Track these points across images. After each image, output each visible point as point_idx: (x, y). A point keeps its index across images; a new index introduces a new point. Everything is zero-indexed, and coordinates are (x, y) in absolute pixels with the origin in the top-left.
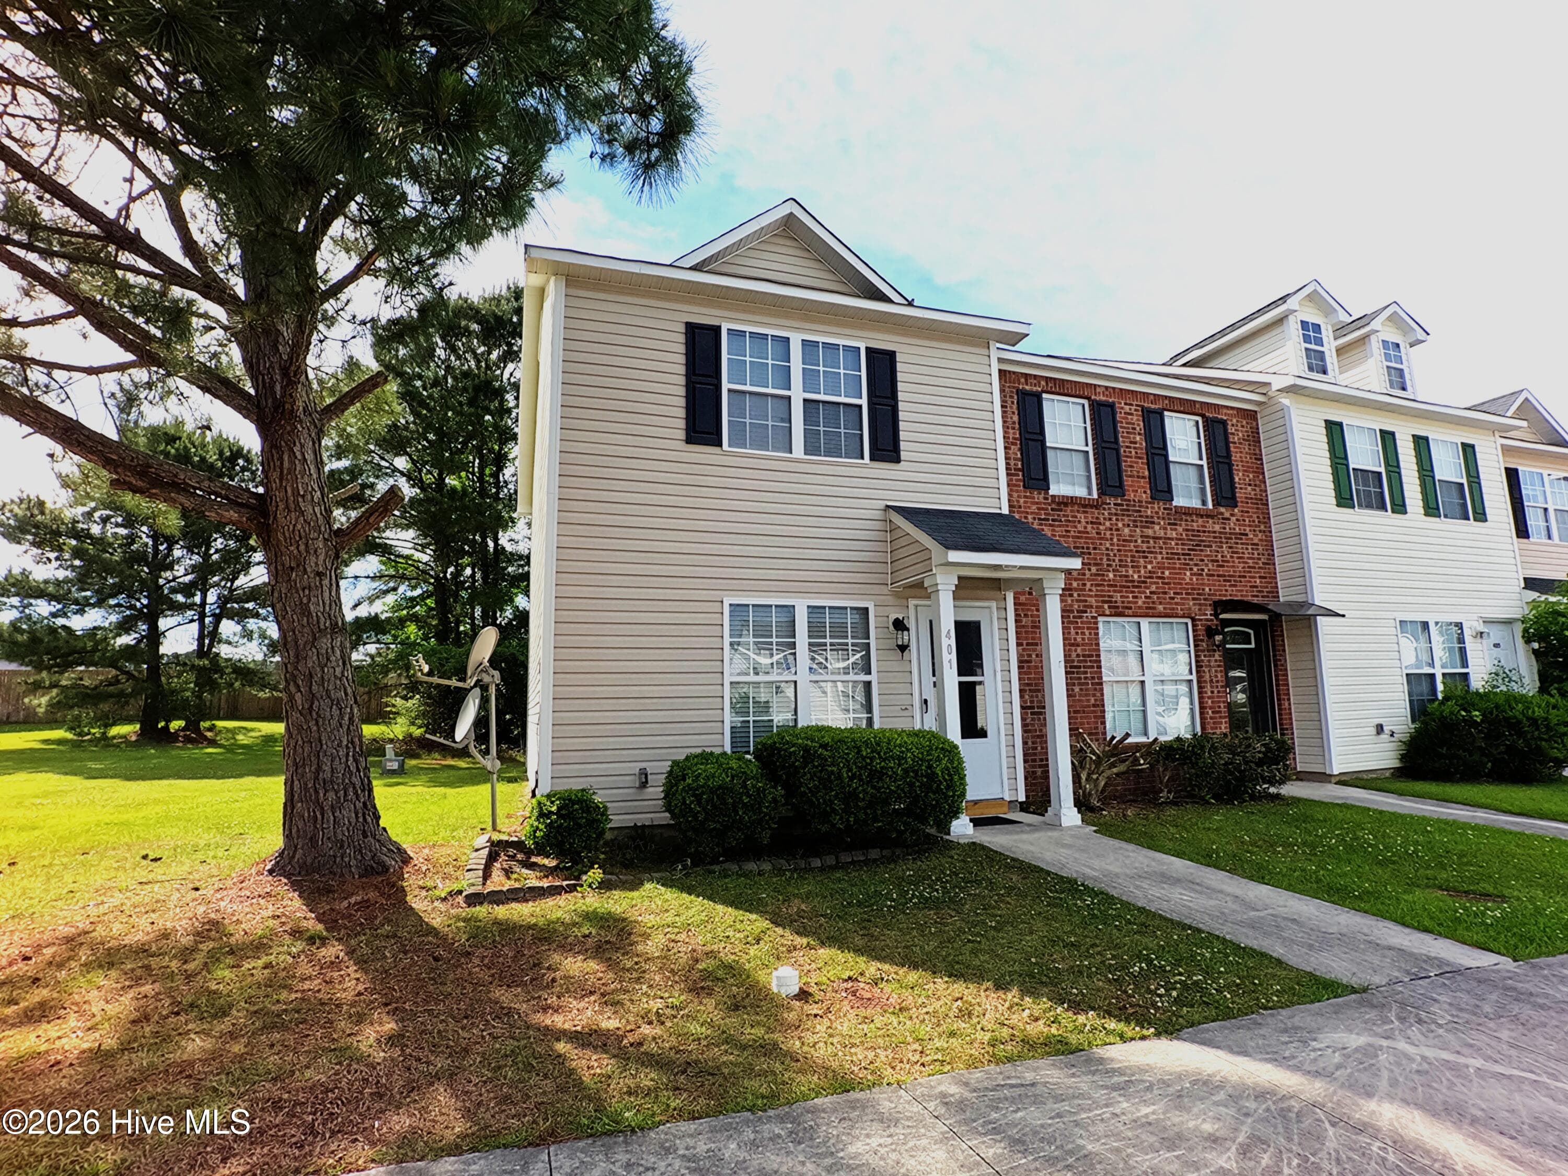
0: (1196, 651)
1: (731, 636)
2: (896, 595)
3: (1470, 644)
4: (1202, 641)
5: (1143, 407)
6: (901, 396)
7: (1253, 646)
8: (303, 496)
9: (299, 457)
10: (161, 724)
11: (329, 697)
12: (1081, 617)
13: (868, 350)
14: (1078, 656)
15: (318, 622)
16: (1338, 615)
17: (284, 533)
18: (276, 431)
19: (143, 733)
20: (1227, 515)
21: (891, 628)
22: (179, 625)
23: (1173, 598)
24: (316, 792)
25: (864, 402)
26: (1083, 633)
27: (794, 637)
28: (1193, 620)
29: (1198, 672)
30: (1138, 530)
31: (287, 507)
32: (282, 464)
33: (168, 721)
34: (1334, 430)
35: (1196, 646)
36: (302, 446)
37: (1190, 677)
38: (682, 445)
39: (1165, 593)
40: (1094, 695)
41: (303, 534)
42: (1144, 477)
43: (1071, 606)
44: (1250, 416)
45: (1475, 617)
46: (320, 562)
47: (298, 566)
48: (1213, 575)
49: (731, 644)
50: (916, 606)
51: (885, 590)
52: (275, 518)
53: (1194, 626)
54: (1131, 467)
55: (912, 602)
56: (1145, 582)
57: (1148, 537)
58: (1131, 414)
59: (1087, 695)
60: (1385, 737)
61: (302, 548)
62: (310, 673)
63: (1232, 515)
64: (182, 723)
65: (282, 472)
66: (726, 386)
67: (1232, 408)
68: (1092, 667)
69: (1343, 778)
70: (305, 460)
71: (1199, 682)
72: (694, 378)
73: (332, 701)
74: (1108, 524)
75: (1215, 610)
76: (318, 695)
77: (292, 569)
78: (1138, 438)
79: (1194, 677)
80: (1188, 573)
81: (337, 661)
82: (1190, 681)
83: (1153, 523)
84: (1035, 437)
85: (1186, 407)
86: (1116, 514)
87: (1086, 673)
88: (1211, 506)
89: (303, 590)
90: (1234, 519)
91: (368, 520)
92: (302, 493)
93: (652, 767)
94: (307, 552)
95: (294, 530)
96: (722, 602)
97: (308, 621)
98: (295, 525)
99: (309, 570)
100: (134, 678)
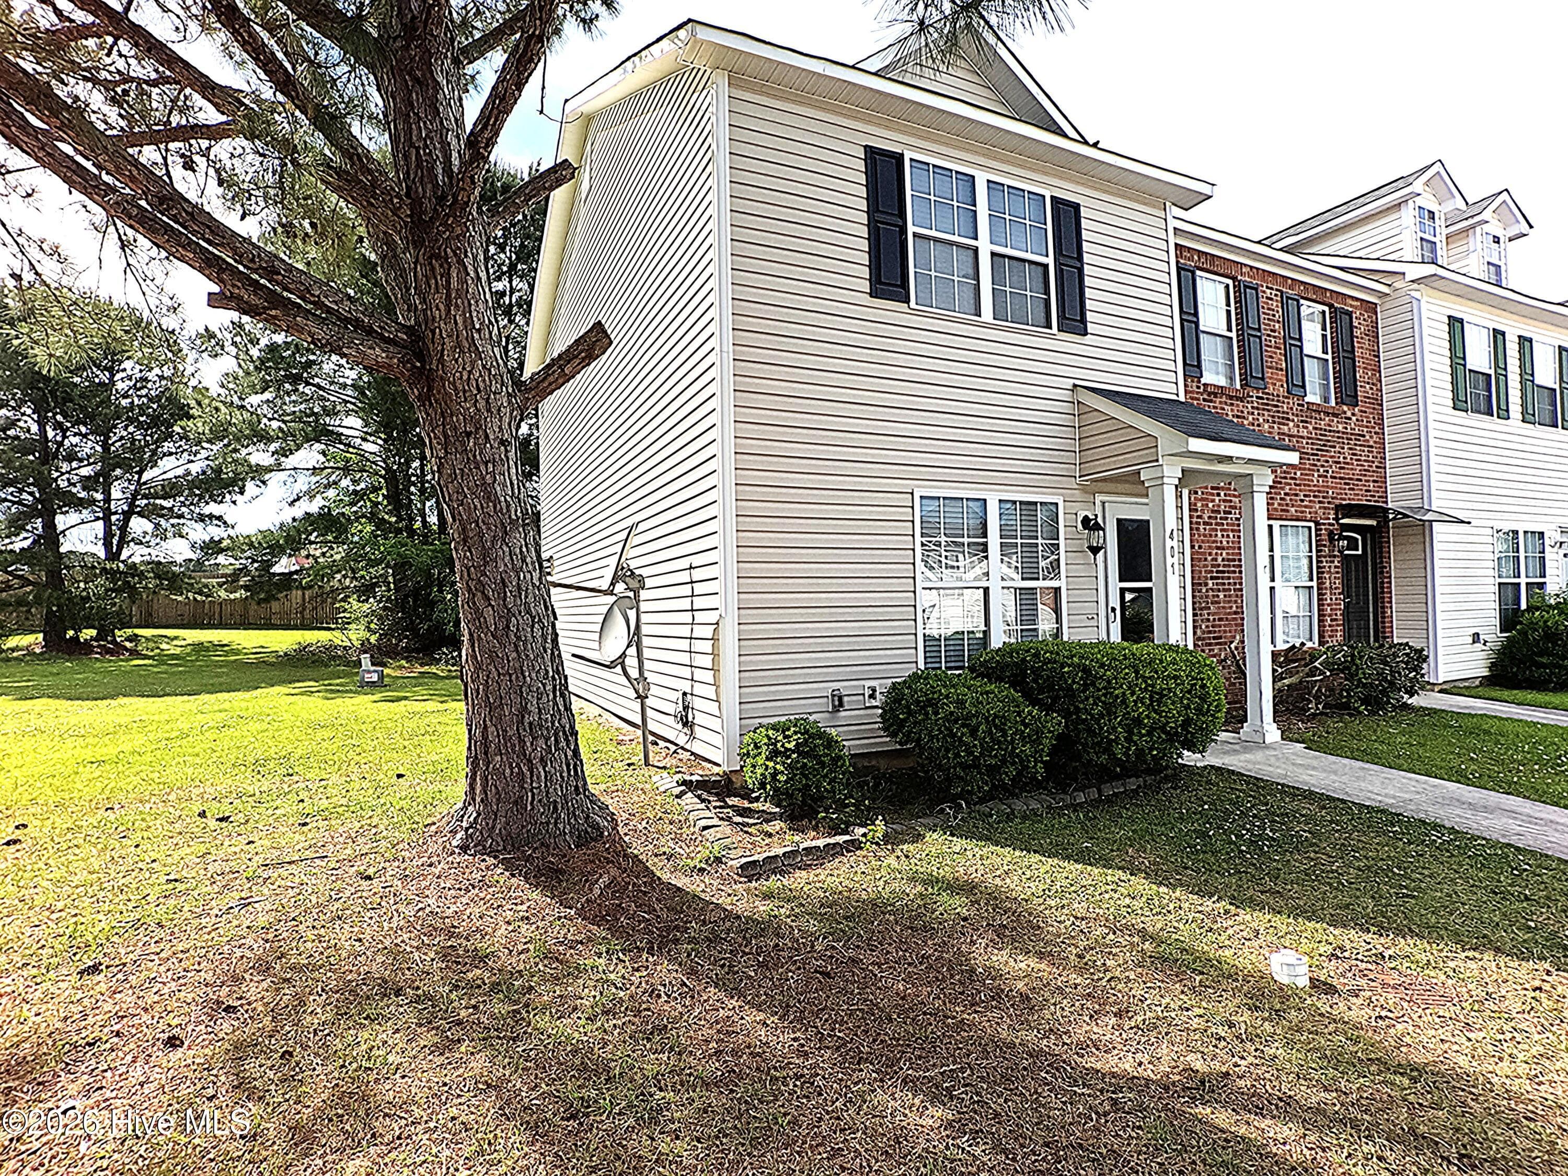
0: (1318, 556)
1: (922, 535)
2: (1084, 489)
3: (1550, 554)
4: (1325, 546)
5: (1282, 292)
6: (1086, 258)
7: (1360, 552)
8: (479, 331)
9: (472, 274)
10: (71, 633)
11: (528, 612)
12: (1226, 519)
13: (1053, 198)
14: (1223, 560)
15: (508, 511)
16: (1463, 522)
17: (454, 384)
18: (439, 233)
19: (48, 643)
20: (1349, 414)
21: (1080, 526)
22: (83, 523)
23: (1302, 501)
24: (522, 741)
25: (1050, 261)
26: (1228, 536)
27: (986, 537)
28: (1317, 523)
29: (1318, 578)
30: (1275, 426)
31: (459, 345)
32: (448, 283)
33: (78, 630)
34: (1455, 324)
35: (1318, 551)
36: (475, 258)
37: (1310, 584)
38: (867, 300)
39: (1296, 495)
40: (1236, 602)
41: (481, 385)
42: (1281, 370)
43: (1219, 506)
44: (1371, 308)
45: (1554, 527)
46: (505, 426)
47: (477, 429)
48: (1335, 478)
49: (923, 545)
50: (1103, 503)
51: (1071, 483)
52: (441, 360)
53: (1316, 530)
54: (1271, 357)
55: (1099, 498)
56: (1280, 483)
57: (1284, 434)
58: (1271, 299)
59: (1229, 602)
60: (1479, 646)
61: (481, 404)
62: (503, 580)
63: (1353, 414)
64: (94, 632)
65: (448, 295)
66: (911, 229)
67: (1357, 299)
68: (1234, 572)
69: (1444, 687)
70: (479, 278)
71: (1319, 589)
72: (878, 216)
73: (533, 618)
74: (1251, 418)
75: (1336, 514)
76: (515, 610)
77: (468, 434)
78: (1277, 325)
79: (1314, 584)
80: (1316, 474)
81: (533, 563)
82: (1310, 588)
83: (1288, 419)
84: (1190, 318)
85: (1318, 295)
86: (1258, 409)
87: (1229, 578)
88: (1333, 403)
89: (486, 464)
90: (1354, 418)
91: (563, 370)
92: (477, 326)
93: (845, 687)
94: (489, 410)
95: (469, 378)
96: (912, 494)
97: (495, 507)
98: (470, 372)
99: (492, 437)
100: (30, 583)
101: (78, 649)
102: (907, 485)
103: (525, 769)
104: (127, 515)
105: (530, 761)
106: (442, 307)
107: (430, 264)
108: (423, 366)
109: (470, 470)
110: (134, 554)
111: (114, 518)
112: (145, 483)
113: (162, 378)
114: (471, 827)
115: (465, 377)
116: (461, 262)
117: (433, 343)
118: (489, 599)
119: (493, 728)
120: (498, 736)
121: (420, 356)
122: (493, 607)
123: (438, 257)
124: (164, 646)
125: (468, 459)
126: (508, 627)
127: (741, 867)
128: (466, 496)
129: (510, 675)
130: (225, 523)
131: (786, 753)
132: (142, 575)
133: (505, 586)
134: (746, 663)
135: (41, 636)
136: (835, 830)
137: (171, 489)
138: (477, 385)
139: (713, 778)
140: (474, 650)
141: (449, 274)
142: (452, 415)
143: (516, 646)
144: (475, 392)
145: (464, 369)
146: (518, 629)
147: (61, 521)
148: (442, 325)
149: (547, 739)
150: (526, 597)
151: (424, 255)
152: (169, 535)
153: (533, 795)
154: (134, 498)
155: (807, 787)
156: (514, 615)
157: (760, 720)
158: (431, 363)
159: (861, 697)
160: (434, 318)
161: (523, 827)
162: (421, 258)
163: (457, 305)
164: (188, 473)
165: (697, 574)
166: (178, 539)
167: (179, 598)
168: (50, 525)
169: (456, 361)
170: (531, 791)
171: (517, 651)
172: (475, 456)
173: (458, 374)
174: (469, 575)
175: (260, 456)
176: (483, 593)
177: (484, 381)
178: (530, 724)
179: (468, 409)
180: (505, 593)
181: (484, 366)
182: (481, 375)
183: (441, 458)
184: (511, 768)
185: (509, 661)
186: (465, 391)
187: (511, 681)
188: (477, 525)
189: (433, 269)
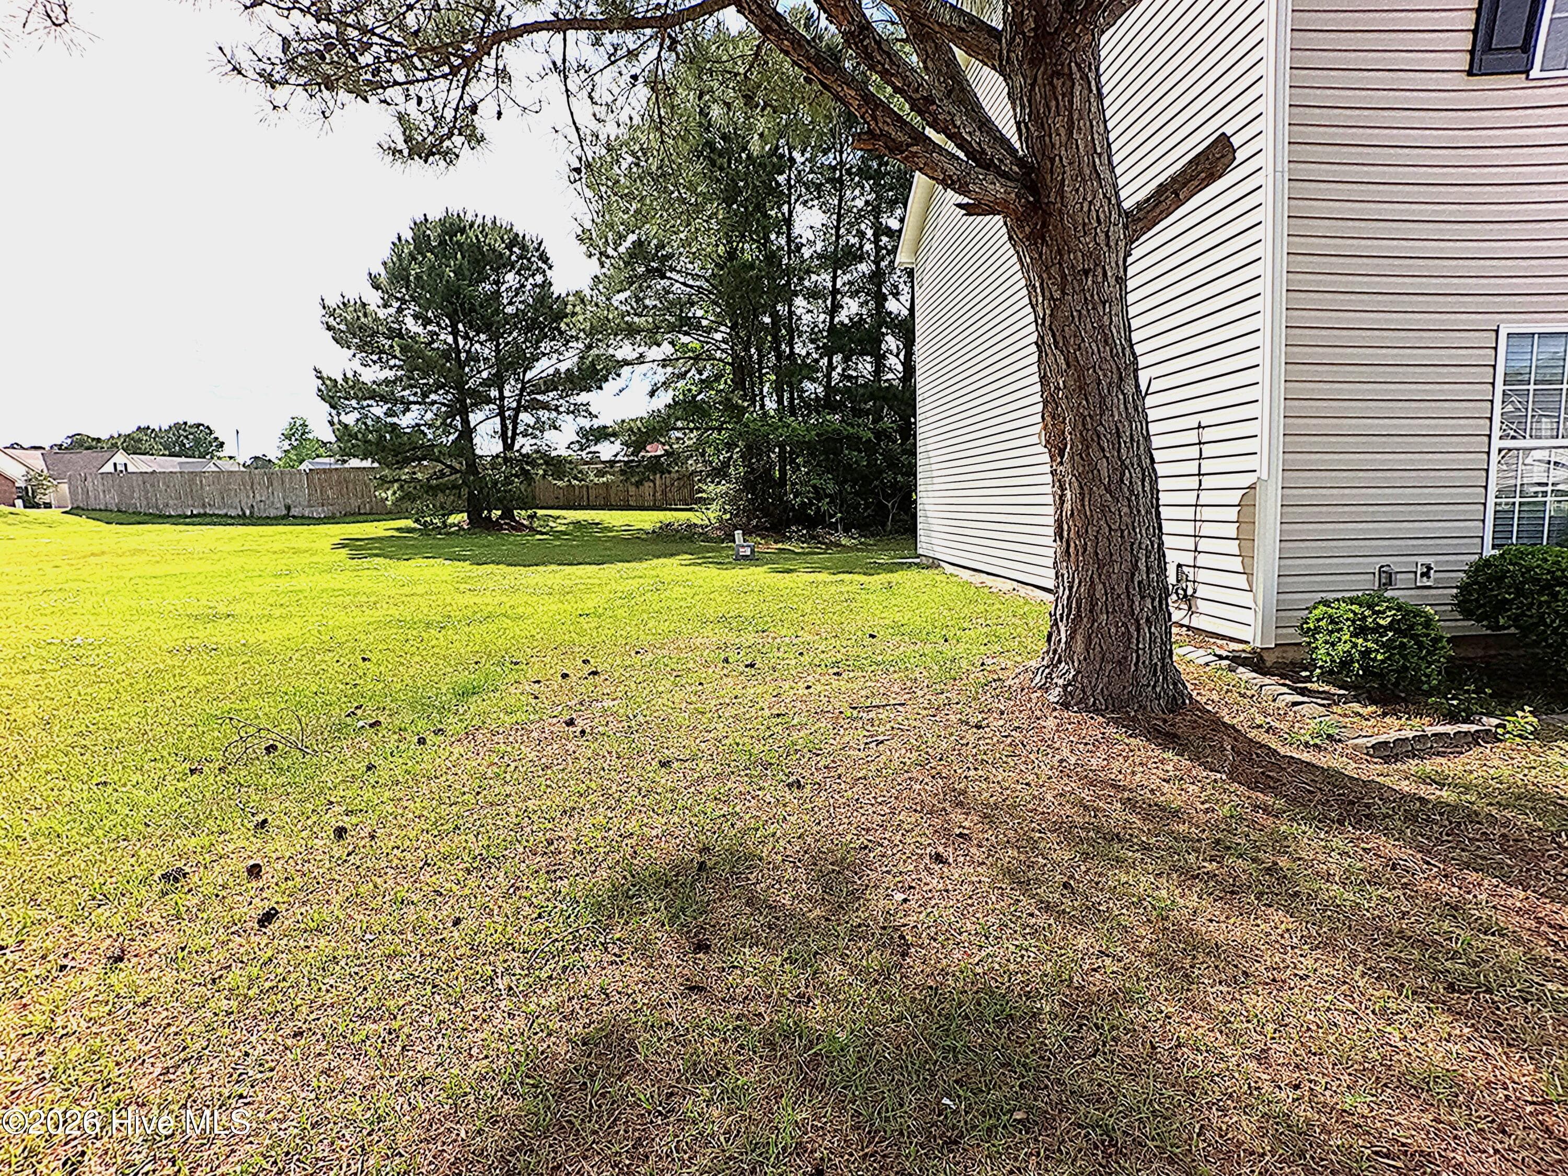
1: (1505, 383)
10: (486, 513)
11: (1140, 465)
15: (1124, 355)
17: (1073, 217)
19: (472, 521)
22: (487, 419)
31: (1080, 173)
33: (490, 510)
38: (1462, 81)
46: (1121, 262)
47: (1096, 266)
49: (1505, 394)
62: (1118, 430)
65: (1070, 117)
73: (1143, 471)
76: (1128, 462)
77: (1087, 272)
89: (1104, 303)
91: (1177, 195)
92: (1099, 150)
93: (1394, 563)
94: (1108, 245)
95: (1090, 210)
96: (1497, 331)
97: (1111, 351)
98: (1091, 203)
99: (1109, 274)
100: (457, 471)
101: (491, 526)
102: (1490, 321)
103: (1132, 629)
104: (517, 411)
105: (1137, 621)
106: (1062, 131)
107: (1051, 83)
108: (1038, 201)
109: (1088, 311)
110: (524, 444)
111: (507, 414)
112: (529, 381)
113: (535, 286)
114: (1069, 684)
115: (1085, 209)
116: (1085, 77)
117: (1052, 173)
118: (1103, 450)
119: (1101, 586)
120: (1106, 594)
121: (1034, 190)
122: (1107, 458)
123: (1059, 74)
124: (551, 524)
125: (1086, 299)
126: (1122, 481)
127: (1373, 747)
128: (1083, 340)
129: (1122, 531)
130: (590, 414)
131: (1378, 629)
132: (533, 464)
133: (1119, 437)
134: (1289, 532)
135: (465, 515)
136: (1452, 717)
137: (551, 383)
138: (1098, 216)
139: (1243, 655)
140: (1083, 505)
141: (1072, 93)
142: (1069, 252)
143: (1129, 500)
144: (1095, 225)
145: (1084, 199)
146: (1131, 482)
147: (474, 418)
148: (1063, 152)
149: (1153, 600)
150: (1138, 448)
151: (1044, 74)
152: (547, 427)
153: (1138, 657)
154: (521, 395)
155: (1405, 669)
156: (1127, 468)
157: (1323, 595)
158: (1049, 196)
159: (1412, 575)
160: (1053, 146)
161: (1125, 687)
162: (1040, 77)
163: (1080, 129)
164: (557, 371)
165: (1207, 435)
166: (553, 431)
167: (559, 483)
168: (466, 422)
169: (1077, 190)
170: (1137, 652)
171: (1129, 506)
172: (1092, 296)
173: (1078, 206)
174: (1084, 425)
175: (626, 351)
176: (1099, 444)
177: (1104, 211)
178: (1140, 583)
179: (1087, 244)
180: (1119, 443)
181: (1105, 195)
182: (1102, 206)
183: (1055, 300)
184: (1117, 627)
185: (1121, 517)
186: (1084, 224)
187: (1122, 537)
188: (1094, 371)
189: (1054, 87)
